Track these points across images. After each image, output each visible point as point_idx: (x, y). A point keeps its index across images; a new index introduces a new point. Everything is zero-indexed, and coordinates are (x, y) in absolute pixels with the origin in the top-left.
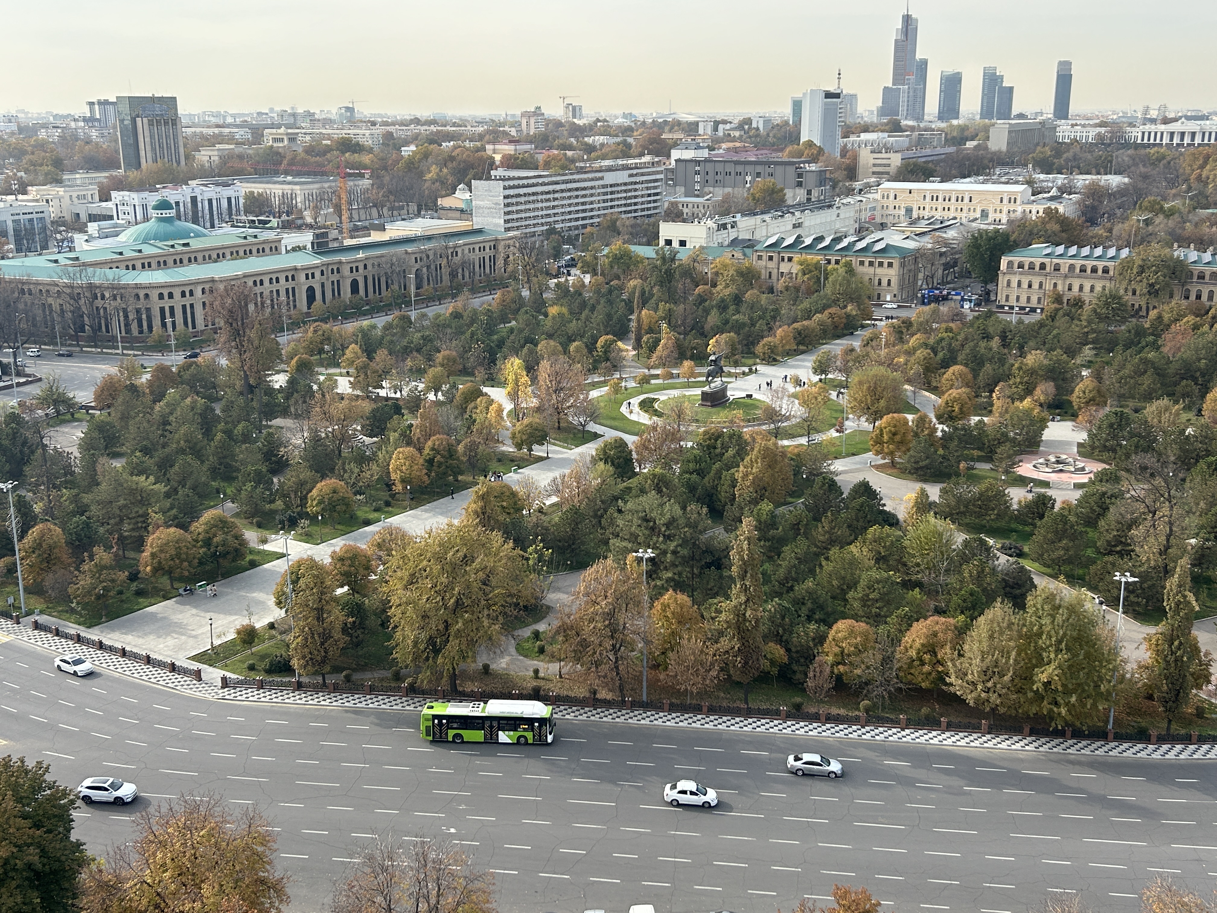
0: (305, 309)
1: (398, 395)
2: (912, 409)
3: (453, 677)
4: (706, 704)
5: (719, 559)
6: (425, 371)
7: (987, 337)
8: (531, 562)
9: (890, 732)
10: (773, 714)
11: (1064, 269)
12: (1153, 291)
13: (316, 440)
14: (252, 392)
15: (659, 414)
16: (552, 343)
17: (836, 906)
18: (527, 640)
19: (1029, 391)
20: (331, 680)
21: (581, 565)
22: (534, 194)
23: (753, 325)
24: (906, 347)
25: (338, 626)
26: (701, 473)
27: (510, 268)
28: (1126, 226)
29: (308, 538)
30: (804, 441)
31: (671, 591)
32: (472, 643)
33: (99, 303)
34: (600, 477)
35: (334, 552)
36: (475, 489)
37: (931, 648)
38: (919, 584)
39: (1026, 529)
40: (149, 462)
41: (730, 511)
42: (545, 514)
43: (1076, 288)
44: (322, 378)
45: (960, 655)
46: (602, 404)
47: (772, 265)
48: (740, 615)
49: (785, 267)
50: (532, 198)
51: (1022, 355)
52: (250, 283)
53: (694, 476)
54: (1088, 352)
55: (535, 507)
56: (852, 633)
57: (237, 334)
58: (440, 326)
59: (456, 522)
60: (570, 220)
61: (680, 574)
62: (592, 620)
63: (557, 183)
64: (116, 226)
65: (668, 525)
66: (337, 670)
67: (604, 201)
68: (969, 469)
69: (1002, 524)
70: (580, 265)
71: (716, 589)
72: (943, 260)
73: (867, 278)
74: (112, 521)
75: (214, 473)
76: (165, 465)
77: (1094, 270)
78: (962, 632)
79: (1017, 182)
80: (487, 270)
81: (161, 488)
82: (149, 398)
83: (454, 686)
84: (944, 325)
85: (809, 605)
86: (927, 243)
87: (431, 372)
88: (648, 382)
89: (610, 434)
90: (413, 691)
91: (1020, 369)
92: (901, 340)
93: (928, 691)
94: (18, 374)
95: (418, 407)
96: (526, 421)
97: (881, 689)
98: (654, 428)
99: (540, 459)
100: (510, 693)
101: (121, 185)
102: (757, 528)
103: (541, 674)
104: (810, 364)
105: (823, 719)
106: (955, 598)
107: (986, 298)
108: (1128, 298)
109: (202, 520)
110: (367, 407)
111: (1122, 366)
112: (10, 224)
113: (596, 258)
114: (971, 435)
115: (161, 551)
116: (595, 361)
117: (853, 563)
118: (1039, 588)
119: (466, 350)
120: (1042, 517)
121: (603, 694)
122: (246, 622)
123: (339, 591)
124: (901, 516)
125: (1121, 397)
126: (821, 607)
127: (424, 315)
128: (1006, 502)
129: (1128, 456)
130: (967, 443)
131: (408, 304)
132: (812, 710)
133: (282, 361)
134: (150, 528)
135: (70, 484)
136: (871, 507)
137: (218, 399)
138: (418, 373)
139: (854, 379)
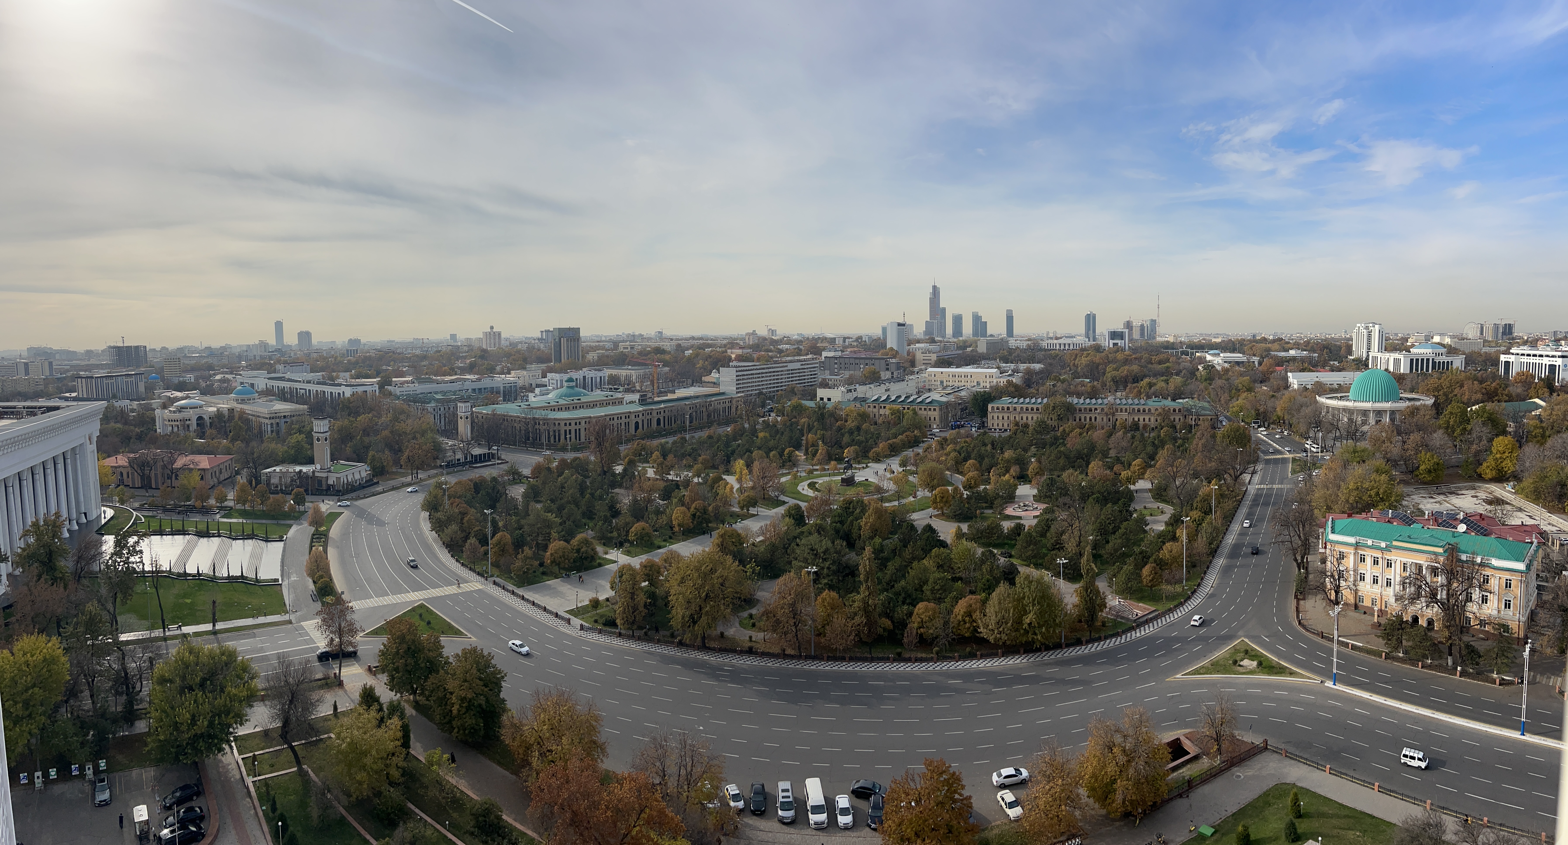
0: (634, 433)
1: (678, 479)
2: (951, 484)
3: (704, 638)
4: (847, 656)
5: (853, 571)
6: (692, 466)
7: (985, 445)
8: (748, 574)
9: (950, 664)
10: (886, 659)
11: (1018, 410)
12: (1060, 418)
13: (635, 501)
14: (605, 474)
15: (817, 490)
16: (760, 452)
17: (926, 771)
18: (745, 619)
19: (1007, 471)
20: (637, 633)
21: (776, 576)
22: (752, 374)
23: (867, 442)
24: (945, 451)
25: (642, 604)
26: (842, 523)
27: (739, 413)
28: (1045, 388)
29: (628, 553)
30: (896, 503)
31: (827, 591)
32: (714, 619)
33: (537, 426)
34: (787, 525)
35: (642, 562)
36: (718, 531)
37: (969, 614)
38: (960, 579)
39: (1013, 542)
40: (554, 507)
41: (858, 544)
42: (756, 546)
43: (1025, 419)
44: (640, 469)
45: (985, 615)
46: (787, 485)
47: (875, 410)
48: (866, 604)
49: (882, 411)
50: (751, 376)
51: (1002, 453)
52: (608, 419)
53: (838, 524)
54: (1033, 449)
55: (751, 542)
56: (927, 609)
57: (599, 445)
58: (701, 443)
59: (707, 549)
60: (770, 388)
61: (832, 580)
62: (782, 608)
63: (763, 369)
64: (548, 390)
65: (824, 553)
66: (640, 628)
67: (788, 378)
68: (981, 513)
69: (1000, 541)
70: (775, 411)
71: (852, 589)
72: (960, 407)
73: (924, 417)
74: (534, 535)
75: (584, 515)
76: (561, 509)
77: (1032, 409)
78: (984, 602)
79: (992, 368)
80: (727, 414)
81: (558, 520)
82: (555, 475)
83: (704, 643)
84: (963, 440)
85: (903, 595)
86: (952, 398)
87: (696, 467)
88: (812, 473)
89: (792, 502)
90: (681, 644)
91: (1002, 460)
92: (943, 448)
93: (969, 638)
94: (498, 459)
95: (688, 485)
96: (746, 494)
97: (944, 640)
98: (816, 498)
99: (754, 515)
100: (736, 649)
101: (551, 370)
102: (873, 553)
103: (753, 639)
104: (897, 462)
105: (913, 660)
106: (980, 584)
107: (983, 425)
108: (1049, 422)
109: (576, 539)
110: (662, 484)
111: (1050, 456)
112: (502, 388)
113: (784, 407)
114: (981, 496)
115: (556, 553)
116: (783, 462)
117: (926, 570)
118: (1021, 573)
119: (715, 455)
120: (1019, 535)
121: (789, 651)
122: (594, 596)
123: (644, 584)
124: (949, 541)
125: (1051, 470)
126: (910, 596)
127: (693, 437)
128: (1001, 529)
129: (1057, 499)
130: (979, 500)
131: (685, 431)
132: (907, 656)
133: (621, 460)
134: (551, 540)
135: (516, 514)
136: (933, 538)
137: (589, 477)
138: (689, 467)
139: (920, 469)
